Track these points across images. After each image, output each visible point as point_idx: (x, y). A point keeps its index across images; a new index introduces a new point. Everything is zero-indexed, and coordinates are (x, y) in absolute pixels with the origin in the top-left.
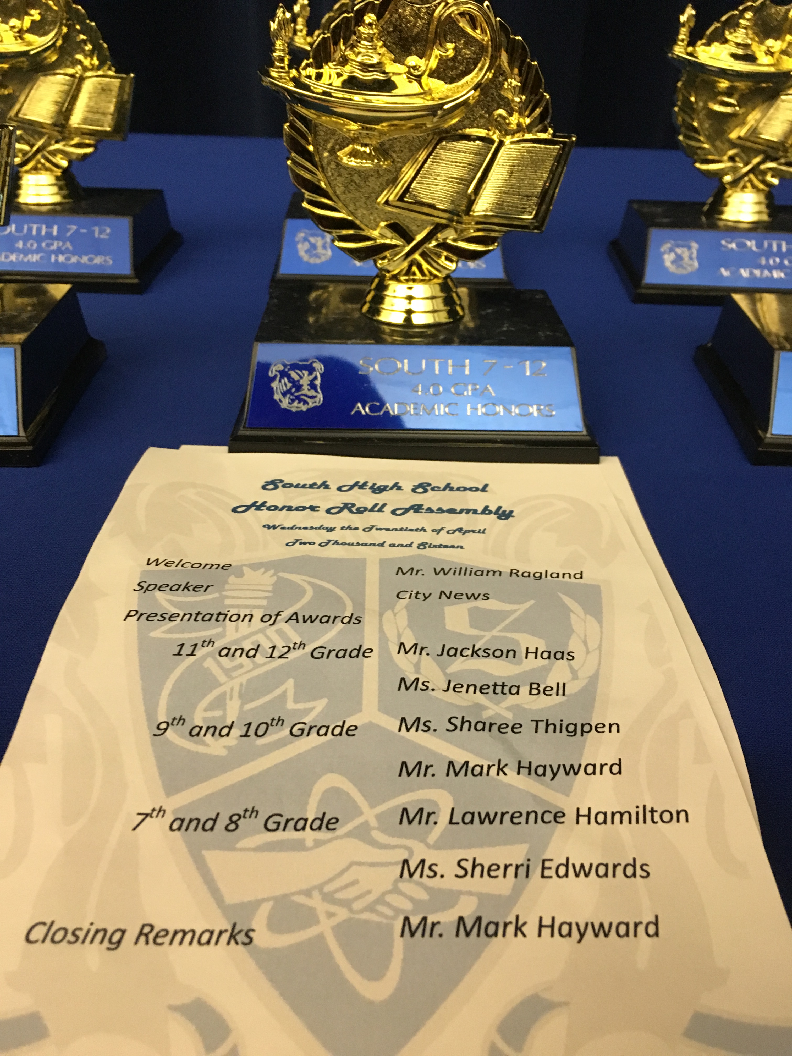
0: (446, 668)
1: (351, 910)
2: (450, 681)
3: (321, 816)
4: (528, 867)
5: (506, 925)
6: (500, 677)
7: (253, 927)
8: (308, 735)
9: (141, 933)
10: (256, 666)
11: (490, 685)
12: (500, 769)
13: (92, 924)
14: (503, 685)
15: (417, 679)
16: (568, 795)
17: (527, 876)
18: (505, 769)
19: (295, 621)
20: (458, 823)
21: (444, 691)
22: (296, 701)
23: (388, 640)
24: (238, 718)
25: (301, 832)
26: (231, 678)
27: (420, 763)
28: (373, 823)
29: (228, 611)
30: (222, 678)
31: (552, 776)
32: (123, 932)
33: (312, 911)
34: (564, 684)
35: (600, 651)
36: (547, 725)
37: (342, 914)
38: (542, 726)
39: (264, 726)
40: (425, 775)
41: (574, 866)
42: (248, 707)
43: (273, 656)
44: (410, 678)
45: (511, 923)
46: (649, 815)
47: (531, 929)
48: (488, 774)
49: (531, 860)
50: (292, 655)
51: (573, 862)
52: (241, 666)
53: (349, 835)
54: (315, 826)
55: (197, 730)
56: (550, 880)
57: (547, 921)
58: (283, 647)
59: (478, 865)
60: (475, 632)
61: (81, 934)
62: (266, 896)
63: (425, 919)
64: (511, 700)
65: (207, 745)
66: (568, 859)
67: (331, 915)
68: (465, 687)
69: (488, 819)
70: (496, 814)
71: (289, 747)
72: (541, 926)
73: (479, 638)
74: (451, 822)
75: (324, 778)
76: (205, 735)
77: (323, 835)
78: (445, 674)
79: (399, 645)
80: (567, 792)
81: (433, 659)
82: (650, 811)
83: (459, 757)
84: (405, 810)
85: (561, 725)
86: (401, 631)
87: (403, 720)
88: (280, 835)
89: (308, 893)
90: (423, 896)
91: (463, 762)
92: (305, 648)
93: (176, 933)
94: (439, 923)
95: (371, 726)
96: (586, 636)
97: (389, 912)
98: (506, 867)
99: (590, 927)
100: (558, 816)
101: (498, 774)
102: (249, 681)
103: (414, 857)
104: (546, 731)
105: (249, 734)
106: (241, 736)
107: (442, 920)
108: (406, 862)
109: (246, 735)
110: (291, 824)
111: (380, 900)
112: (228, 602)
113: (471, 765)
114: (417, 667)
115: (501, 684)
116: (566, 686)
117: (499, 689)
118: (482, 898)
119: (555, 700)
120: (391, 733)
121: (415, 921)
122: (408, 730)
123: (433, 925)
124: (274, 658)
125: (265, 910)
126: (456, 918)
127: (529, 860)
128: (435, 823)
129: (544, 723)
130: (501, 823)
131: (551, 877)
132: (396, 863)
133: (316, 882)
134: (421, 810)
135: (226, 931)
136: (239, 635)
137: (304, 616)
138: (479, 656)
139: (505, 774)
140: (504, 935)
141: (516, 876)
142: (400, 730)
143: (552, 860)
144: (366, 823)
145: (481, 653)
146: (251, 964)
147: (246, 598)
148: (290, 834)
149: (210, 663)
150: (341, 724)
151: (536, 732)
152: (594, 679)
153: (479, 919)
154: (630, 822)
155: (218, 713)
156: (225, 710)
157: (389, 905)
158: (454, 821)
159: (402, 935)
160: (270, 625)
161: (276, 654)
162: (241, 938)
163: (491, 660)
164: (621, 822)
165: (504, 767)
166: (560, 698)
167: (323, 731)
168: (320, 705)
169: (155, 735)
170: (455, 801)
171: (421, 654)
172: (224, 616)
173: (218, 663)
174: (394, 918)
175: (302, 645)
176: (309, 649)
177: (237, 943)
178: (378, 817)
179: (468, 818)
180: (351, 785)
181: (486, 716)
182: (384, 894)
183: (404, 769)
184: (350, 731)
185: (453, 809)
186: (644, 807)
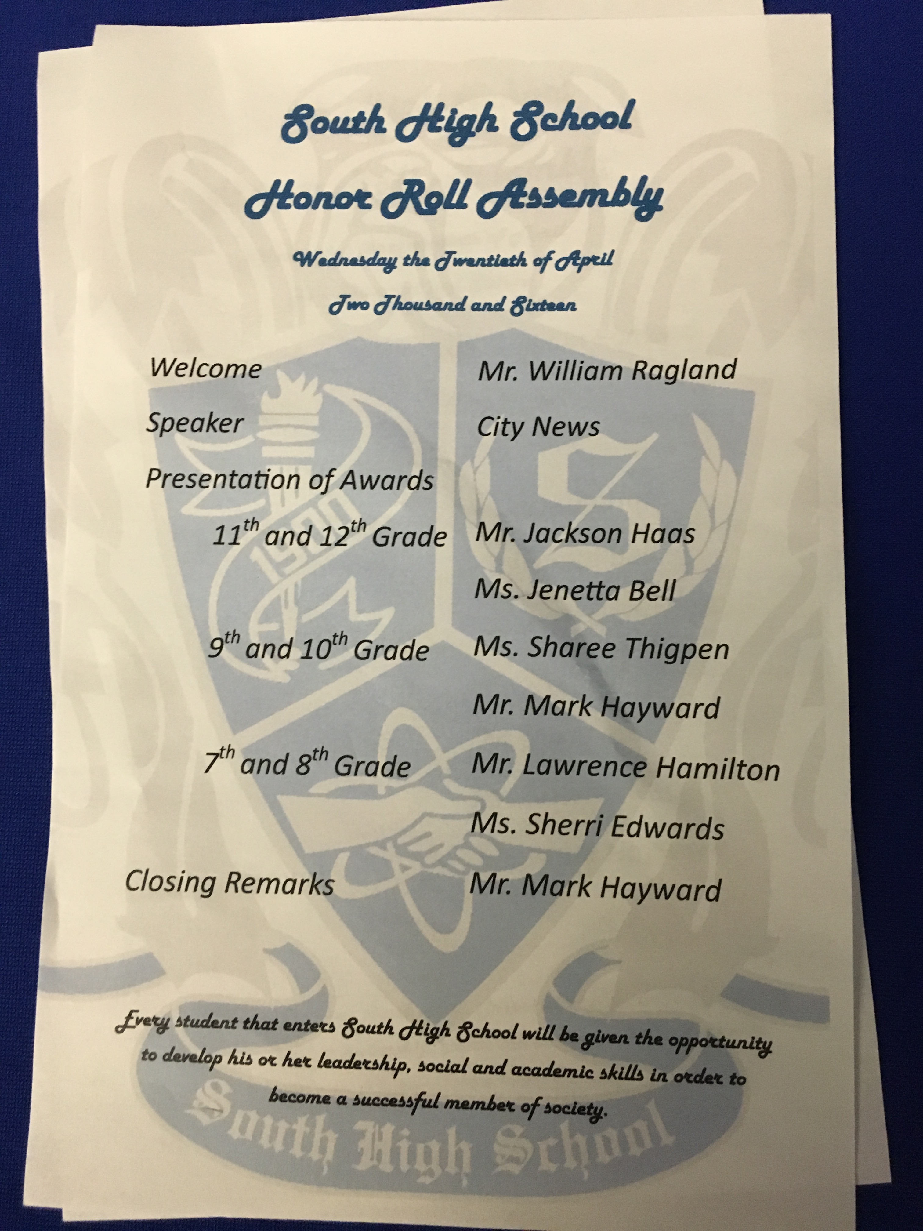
0: (534, 562)
1: (423, 864)
2: (537, 582)
3: (392, 760)
4: (600, 822)
5: (571, 884)
6: (598, 574)
7: (332, 878)
8: (375, 658)
9: (229, 882)
10: (312, 558)
11: (585, 586)
12: (583, 708)
13: (183, 872)
14: (600, 586)
15: (498, 581)
16: (653, 742)
17: (598, 834)
18: (589, 708)
19: (351, 486)
20: (533, 773)
21: (529, 598)
22: (360, 611)
23: (465, 518)
24: (297, 632)
25: (372, 777)
26: (283, 576)
27: (497, 697)
28: (446, 770)
29: (269, 470)
30: (274, 577)
31: (639, 717)
32: (214, 879)
33: (387, 863)
34: (675, 581)
35: (729, 525)
36: (645, 646)
37: (416, 868)
38: (639, 645)
39: (325, 645)
40: (502, 713)
41: (646, 824)
42: (306, 618)
43: (329, 542)
44: (490, 579)
45: (576, 882)
46: (736, 769)
47: (595, 889)
48: (570, 714)
49: (605, 816)
50: (352, 540)
51: (647, 821)
52: (292, 558)
53: (421, 782)
54: (387, 771)
55: (254, 648)
56: (621, 838)
57: (611, 882)
58: (340, 528)
59: (550, 820)
60: (575, 500)
61: (176, 882)
62: (342, 846)
63: (494, 875)
64: (608, 607)
65: (266, 669)
66: (641, 817)
67: (404, 868)
68: (555, 589)
69: (564, 768)
70: (574, 762)
71: (355, 673)
72: (605, 886)
73: (578, 509)
74: (526, 772)
75: (395, 712)
76: (263, 656)
77: (395, 782)
78: (532, 571)
79: (478, 525)
80: (652, 738)
81: (518, 546)
82: (738, 765)
83: (540, 690)
84: (479, 755)
85: (661, 645)
86: (482, 501)
87: (480, 639)
88: (351, 780)
89: (382, 844)
90: (492, 851)
91: (544, 697)
92: (367, 529)
93: (261, 881)
94: (507, 880)
95: (444, 647)
96: (714, 501)
97: (460, 867)
98: (578, 823)
99: (652, 889)
100: (639, 767)
101: (581, 714)
102: (304, 579)
103: (487, 809)
104: (642, 656)
105: (310, 655)
106: (302, 658)
107: (510, 877)
108: (478, 815)
109: (307, 657)
110: (362, 767)
111: (452, 855)
112: (267, 452)
113: (552, 701)
114: (499, 560)
115: (597, 584)
116: (677, 584)
117: (594, 591)
118: (550, 854)
119: (660, 606)
120: (467, 656)
121: (484, 877)
122: (485, 653)
123: (502, 882)
124: (330, 545)
125: (342, 859)
126: (525, 876)
127: (602, 816)
128: (510, 772)
129: (642, 642)
130: (578, 774)
131: (621, 836)
132: (469, 816)
133: (389, 834)
134: (496, 756)
135: (308, 880)
136: (285, 511)
137: (362, 477)
138: (575, 541)
139: (589, 715)
140: (568, 894)
141: (587, 834)
142: (476, 654)
143: (625, 817)
144: (438, 770)
145: (578, 536)
146: (333, 915)
147: (289, 444)
148: (362, 779)
149: (257, 554)
150: (410, 644)
151: (630, 656)
152: (713, 572)
153: (546, 877)
154: (714, 777)
155: (274, 627)
156: (281, 622)
157: (460, 860)
158: (529, 770)
159: (472, 891)
160: (323, 493)
161: (332, 540)
162: (322, 887)
163: (590, 548)
164: (705, 777)
165: (588, 705)
166: (667, 604)
167: (390, 654)
168: (386, 615)
169: (210, 656)
170: (532, 745)
171: (504, 540)
172: (265, 478)
173: (266, 554)
174: (465, 873)
175: (362, 525)
176: (371, 530)
177: (319, 893)
178: (451, 763)
179: (543, 768)
180: (422, 723)
181: (575, 633)
182: (456, 848)
183: (480, 704)
184: (421, 654)
185: (529, 756)
186: (734, 759)
